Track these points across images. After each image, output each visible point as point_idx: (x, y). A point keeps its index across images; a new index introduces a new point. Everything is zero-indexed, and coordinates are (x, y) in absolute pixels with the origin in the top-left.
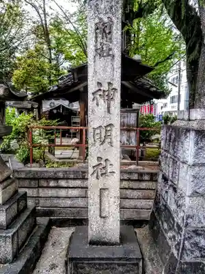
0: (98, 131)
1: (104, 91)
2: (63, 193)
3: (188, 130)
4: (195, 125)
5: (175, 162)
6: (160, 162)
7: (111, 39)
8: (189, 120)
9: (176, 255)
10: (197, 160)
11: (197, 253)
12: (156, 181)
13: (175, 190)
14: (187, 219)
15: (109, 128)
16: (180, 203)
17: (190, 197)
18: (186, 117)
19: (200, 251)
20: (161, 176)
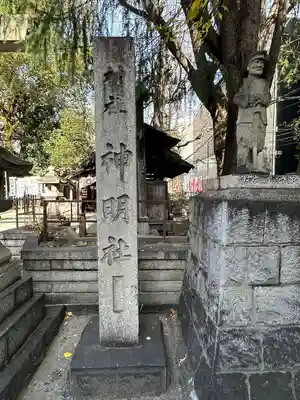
0: (108, 204)
1: (116, 154)
2: (78, 276)
3: (219, 201)
4: (227, 194)
5: (205, 241)
6: (188, 239)
7: (122, 91)
8: (220, 189)
9: (208, 362)
10: (231, 239)
11: (236, 361)
12: (185, 260)
13: (205, 275)
14: (221, 315)
15: (123, 201)
16: (213, 292)
17: (224, 286)
18: (216, 186)
19: (240, 358)
20: (190, 255)
